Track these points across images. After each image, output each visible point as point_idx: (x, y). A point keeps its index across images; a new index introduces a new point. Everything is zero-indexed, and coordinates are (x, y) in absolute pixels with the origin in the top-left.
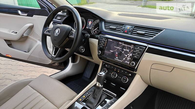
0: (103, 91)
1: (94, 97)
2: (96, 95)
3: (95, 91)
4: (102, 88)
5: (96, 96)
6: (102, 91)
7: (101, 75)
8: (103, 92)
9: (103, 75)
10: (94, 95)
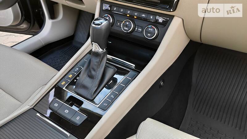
0: (108, 59)
1: (89, 74)
2: (94, 70)
3: (92, 64)
4: (105, 54)
5: (93, 73)
6: (105, 60)
7: (98, 25)
8: (107, 63)
9: (103, 24)
10: (90, 71)
